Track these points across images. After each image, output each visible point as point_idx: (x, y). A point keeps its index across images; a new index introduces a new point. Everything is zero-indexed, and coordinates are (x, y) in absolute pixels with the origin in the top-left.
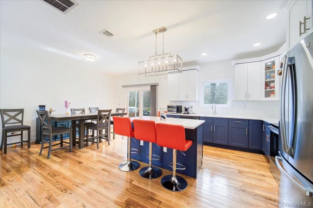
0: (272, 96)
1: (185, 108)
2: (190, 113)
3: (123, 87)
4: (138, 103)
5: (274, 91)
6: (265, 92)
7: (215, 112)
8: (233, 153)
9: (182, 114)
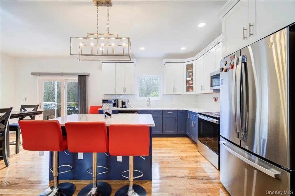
0: (190, 90)
1: (123, 102)
2: (127, 106)
3: (33, 74)
4: (59, 96)
5: (192, 87)
6: (187, 87)
7: (150, 105)
8: (168, 141)
9: (119, 108)
